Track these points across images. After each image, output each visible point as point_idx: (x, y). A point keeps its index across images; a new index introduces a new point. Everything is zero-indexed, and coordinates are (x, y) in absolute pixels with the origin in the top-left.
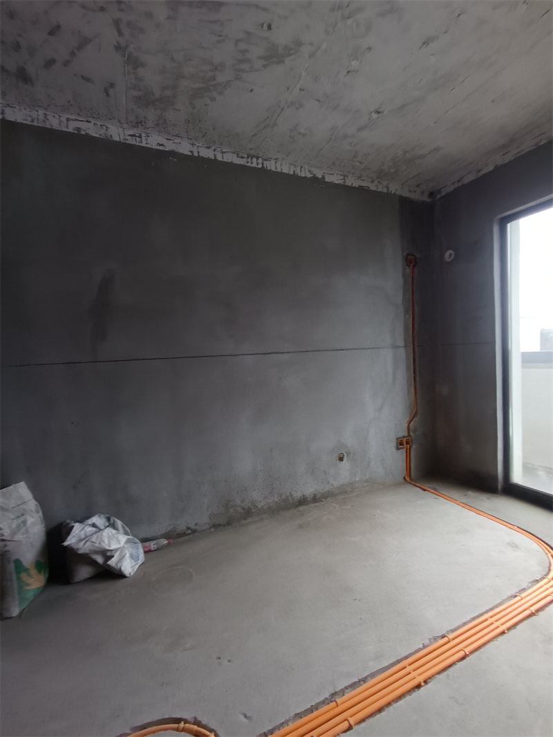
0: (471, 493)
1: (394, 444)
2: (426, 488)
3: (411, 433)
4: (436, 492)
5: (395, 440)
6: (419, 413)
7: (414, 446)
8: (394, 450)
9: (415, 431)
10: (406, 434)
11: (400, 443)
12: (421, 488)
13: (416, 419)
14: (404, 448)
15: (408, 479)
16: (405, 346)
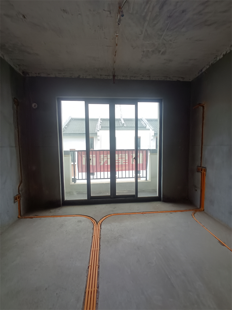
0: (52, 211)
1: (13, 200)
2: (32, 217)
3: (20, 192)
4: (37, 216)
5: (13, 198)
6: (23, 181)
7: (22, 199)
8: (13, 204)
9: (22, 191)
10: (18, 193)
11: (15, 199)
12: (29, 218)
13: (22, 184)
14: (17, 201)
15: (20, 217)
16: (16, 147)
